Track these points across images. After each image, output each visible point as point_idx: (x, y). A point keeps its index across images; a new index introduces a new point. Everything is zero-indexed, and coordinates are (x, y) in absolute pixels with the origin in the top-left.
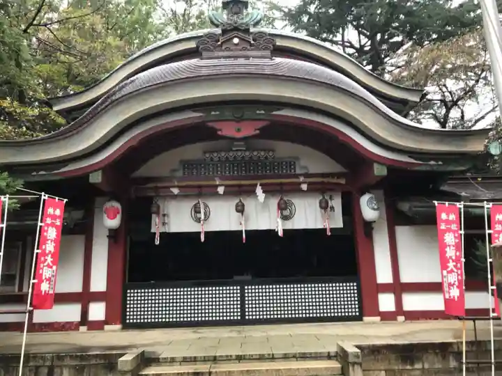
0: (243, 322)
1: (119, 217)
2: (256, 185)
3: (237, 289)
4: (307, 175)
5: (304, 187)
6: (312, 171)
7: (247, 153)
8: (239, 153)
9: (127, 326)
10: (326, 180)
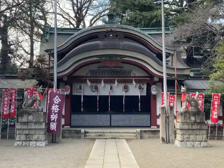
1: (69, 91)
3: (109, 116)
9: (71, 127)
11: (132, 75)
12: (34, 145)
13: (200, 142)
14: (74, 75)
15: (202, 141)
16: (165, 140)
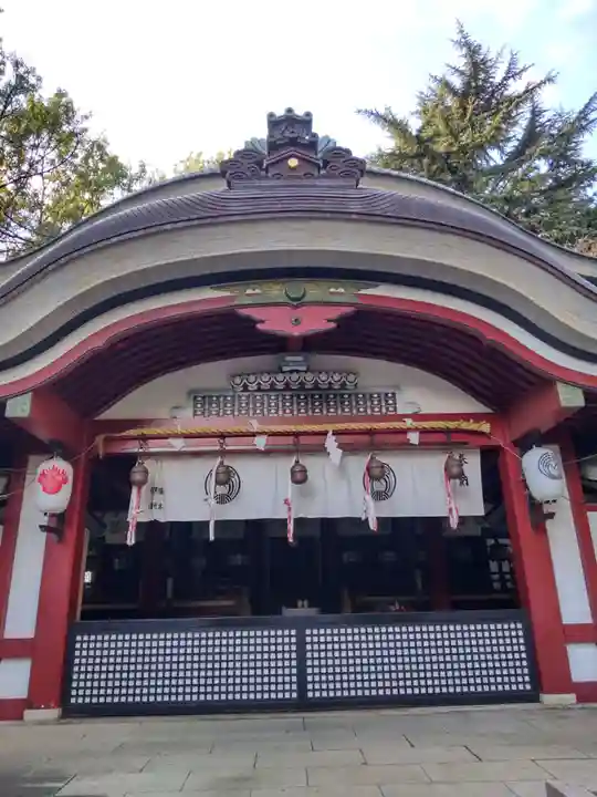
0: (303, 704)
1: (67, 490)
2: (325, 434)
3: (290, 636)
4: (417, 417)
5: (414, 438)
7: (309, 377)
8: (295, 376)
9: (71, 712)
10: (452, 425)
11: (403, 410)
14: (109, 414)
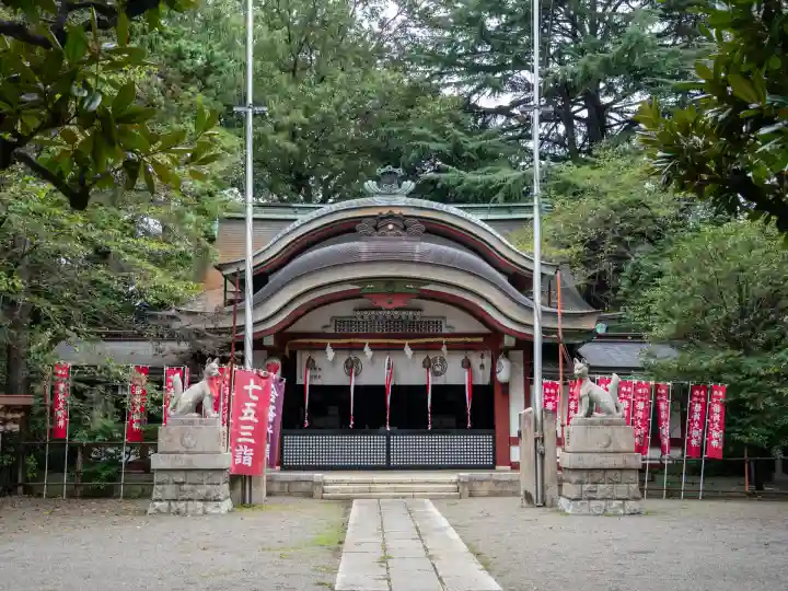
0: (388, 468)
1: (280, 370)
2: (404, 345)
3: (383, 439)
6: (458, 330)
7: (396, 313)
8: (388, 312)
9: (284, 468)
10: (469, 340)
11: (445, 331)
12: (200, 512)
13: (621, 502)
14: (291, 329)
15: (627, 499)
16: (535, 497)
